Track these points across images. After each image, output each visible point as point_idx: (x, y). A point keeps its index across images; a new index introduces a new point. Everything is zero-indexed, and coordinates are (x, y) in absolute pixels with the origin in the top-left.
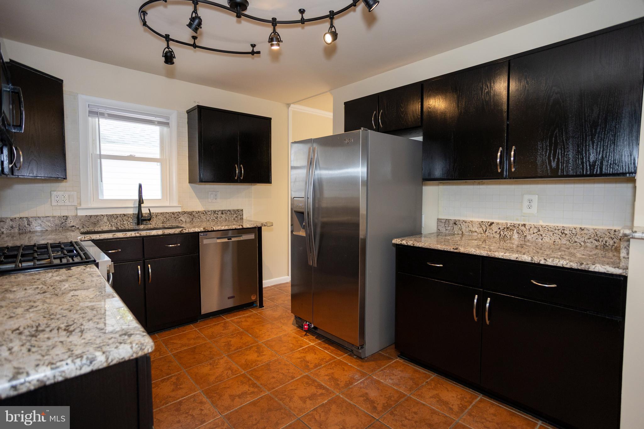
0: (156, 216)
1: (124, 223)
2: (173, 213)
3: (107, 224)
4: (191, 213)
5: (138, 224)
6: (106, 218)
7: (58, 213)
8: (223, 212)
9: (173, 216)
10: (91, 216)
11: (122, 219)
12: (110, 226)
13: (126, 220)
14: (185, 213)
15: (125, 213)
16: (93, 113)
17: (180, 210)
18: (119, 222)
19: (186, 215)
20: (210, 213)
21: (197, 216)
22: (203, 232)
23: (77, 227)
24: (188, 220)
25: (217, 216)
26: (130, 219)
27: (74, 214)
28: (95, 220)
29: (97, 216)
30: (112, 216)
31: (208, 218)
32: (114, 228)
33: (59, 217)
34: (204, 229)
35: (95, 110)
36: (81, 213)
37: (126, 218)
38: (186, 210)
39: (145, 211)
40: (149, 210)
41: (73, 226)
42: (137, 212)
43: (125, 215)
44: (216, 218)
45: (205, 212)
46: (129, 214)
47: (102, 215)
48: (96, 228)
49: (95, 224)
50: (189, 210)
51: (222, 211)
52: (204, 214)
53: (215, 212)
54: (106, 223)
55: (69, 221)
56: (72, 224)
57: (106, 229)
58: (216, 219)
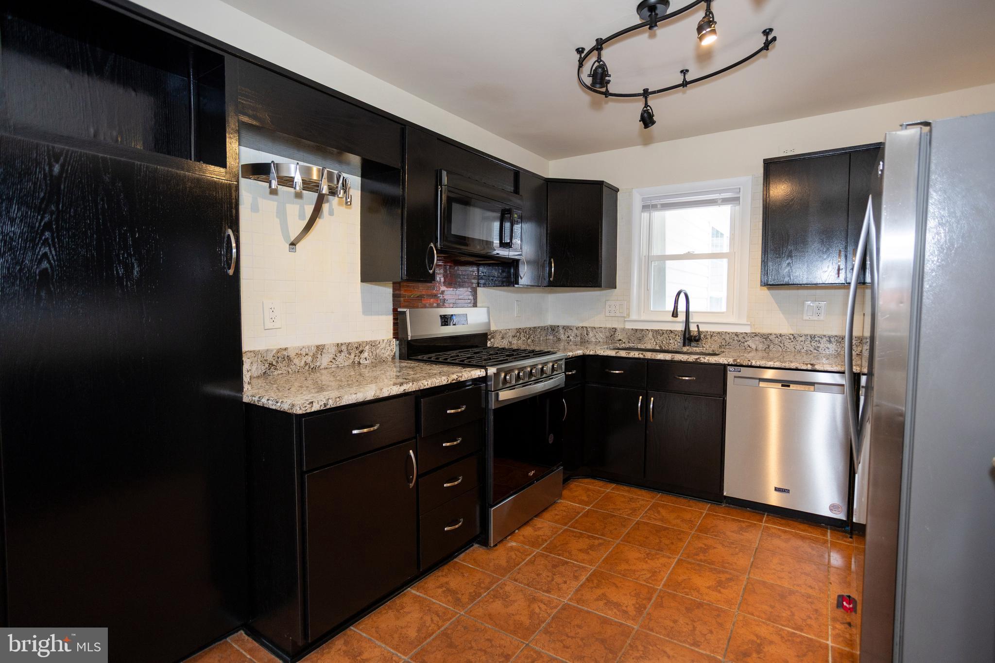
0: (712, 336)
1: (671, 342)
2: (737, 335)
3: (652, 342)
4: (766, 337)
5: (684, 345)
6: (651, 333)
7: (609, 326)
8: (832, 340)
9: (736, 338)
10: (637, 330)
11: (669, 337)
12: (655, 343)
13: (673, 339)
14: (756, 335)
15: (672, 329)
16: (646, 208)
17: (748, 330)
18: (665, 339)
19: (757, 338)
20: (803, 339)
21: (776, 342)
22: (732, 365)
23: (624, 341)
24: (761, 347)
25: (819, 345)
26: (677, 337)
27: (623, 327)
28: (640, 335)
29: (642, 330)
30: (657, 331)
31: (798, 348)
32: (658, 348)
33: (610, 329)
34: (734, 360)
35: (648, 203)
36: (629, 326)
37: (672, 335)
38: (757, 331)
39: (693, 328)
40: (698, 326)
41: (620, 340)
42: (684, 329)
43: (671, 331)
44: (815, 349)
45: (792, 337)
46: (676, 331)
47: (648, 330)
48: (639, 345)
49: (640, 340)
50: (765, 331)
51: (829, 337)
52: (790, 339)
53: (813, 337)
54: (651, 339)
55: (617, 333)
56: (620, 338)
57: (649, 347)
58: (816, 351)
